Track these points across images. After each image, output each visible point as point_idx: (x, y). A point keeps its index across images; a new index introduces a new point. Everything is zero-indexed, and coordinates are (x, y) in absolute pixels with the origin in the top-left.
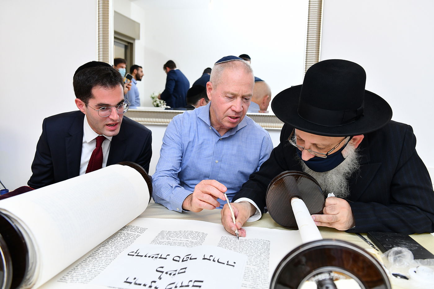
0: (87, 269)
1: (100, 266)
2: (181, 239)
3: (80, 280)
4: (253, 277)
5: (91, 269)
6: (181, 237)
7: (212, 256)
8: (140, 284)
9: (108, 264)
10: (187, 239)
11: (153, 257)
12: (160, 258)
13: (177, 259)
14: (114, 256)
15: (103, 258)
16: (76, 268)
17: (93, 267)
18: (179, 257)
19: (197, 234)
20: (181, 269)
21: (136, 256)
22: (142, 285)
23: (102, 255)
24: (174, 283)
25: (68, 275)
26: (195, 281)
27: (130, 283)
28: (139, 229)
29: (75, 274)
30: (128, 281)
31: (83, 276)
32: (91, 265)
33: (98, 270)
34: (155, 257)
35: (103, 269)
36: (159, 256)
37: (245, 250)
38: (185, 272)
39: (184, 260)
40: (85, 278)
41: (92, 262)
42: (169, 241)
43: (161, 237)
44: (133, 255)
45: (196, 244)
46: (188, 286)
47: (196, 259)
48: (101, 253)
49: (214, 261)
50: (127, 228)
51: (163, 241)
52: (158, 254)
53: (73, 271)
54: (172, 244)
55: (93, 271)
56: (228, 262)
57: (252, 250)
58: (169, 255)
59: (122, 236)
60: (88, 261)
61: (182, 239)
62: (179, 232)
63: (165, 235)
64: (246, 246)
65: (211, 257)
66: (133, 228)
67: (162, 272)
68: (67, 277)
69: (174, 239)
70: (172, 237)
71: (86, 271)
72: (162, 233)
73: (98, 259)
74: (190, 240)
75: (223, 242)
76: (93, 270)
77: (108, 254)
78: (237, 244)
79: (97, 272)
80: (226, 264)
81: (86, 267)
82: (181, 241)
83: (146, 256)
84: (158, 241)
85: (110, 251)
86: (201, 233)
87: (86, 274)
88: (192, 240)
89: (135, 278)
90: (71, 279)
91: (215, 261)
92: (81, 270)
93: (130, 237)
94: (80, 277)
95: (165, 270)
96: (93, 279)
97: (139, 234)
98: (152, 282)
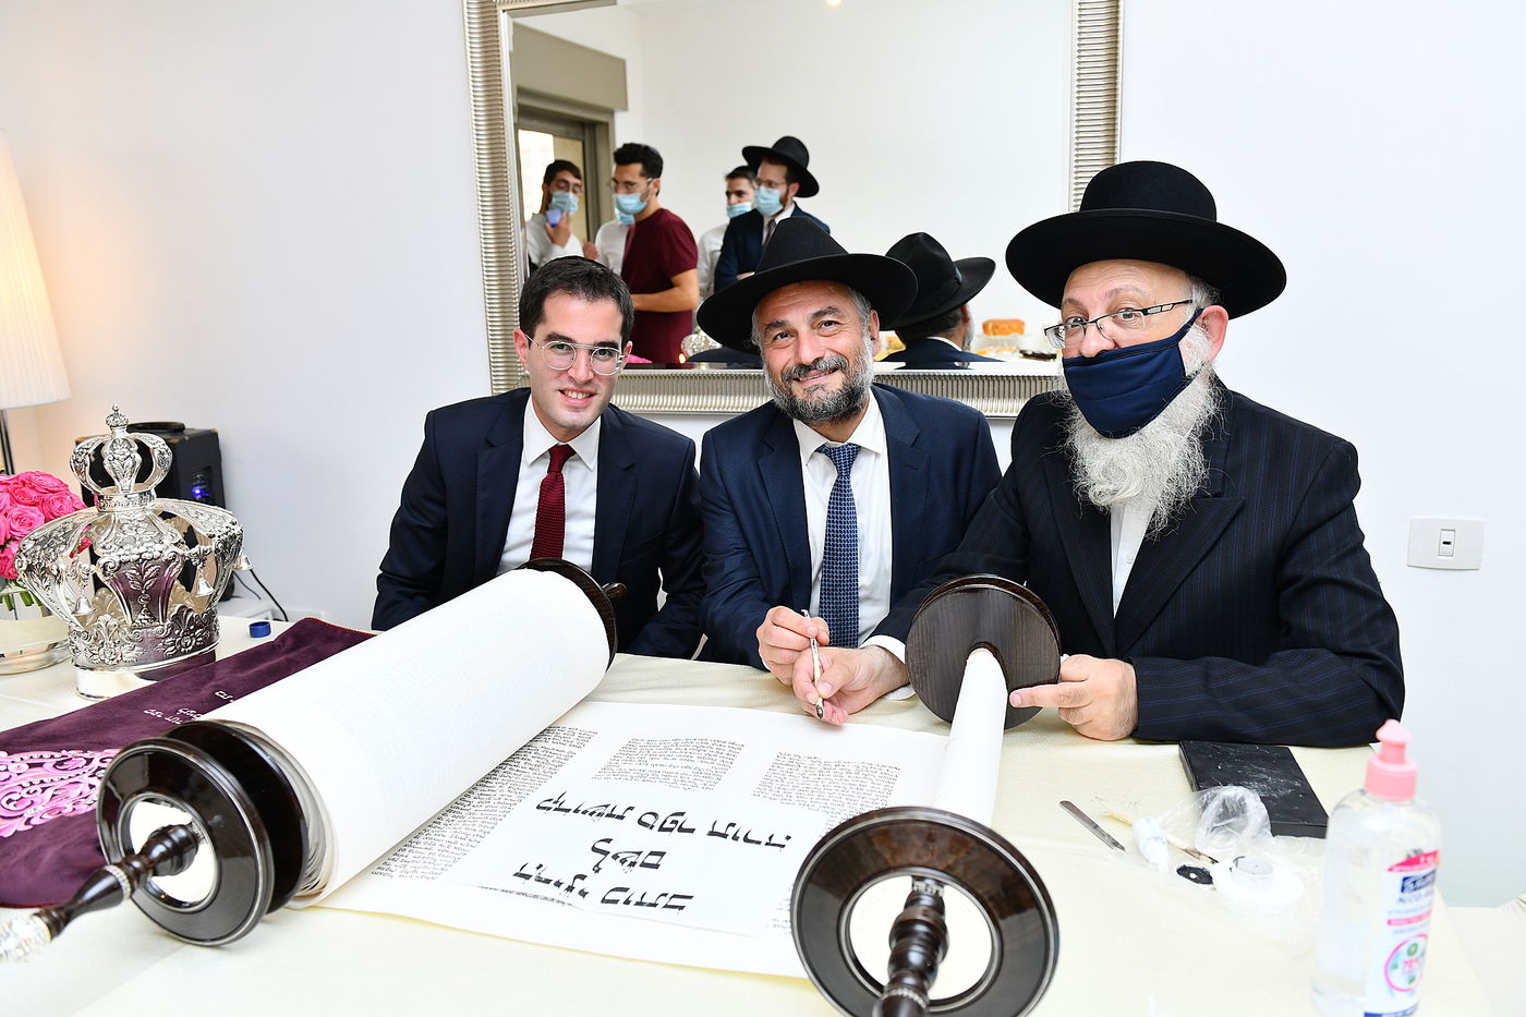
0: (438, 843)
1: (469, 837)
2: (673, 762)
5: (447, 844)
7: (734, 825)
8: (548, 881)
9: (487, 830)
10: (690, 764)
11: (591, 814)
12: (608, 815)
13: (649, 819)
14: (503, 810)
15: (478, 814)
18: (655, 815)
19: (715, 747)
20: (651, 854)
21: (556, 809)
22: (552, 883)
23: (476, 809)
24: (626, 890)
25: (398, 858)
27: (527, 877)
28: (576, 737)
29: (410, 856)
30: (523, 871)
31: (429, 860)
32: (448, 834)
33: (463, 847)
34: (597, 812)
35: (474, 843)
36: (608, 811)
37: (826, 796)
39: (664, 826)
40: (431, 867)
41: (451, 825)
42: (642, 767)
43: (625, 757)
44: (550, 809)
47: (693, 830)
48: (475, 802)
49: (734, 838)
50: (548, 733)
51: (627, 767)
52: (606, 806)
53: (408, 849)
54: (648, 778)
55: (451, 849)
56: (771, 837)
58: (631, 808)
59: (531, 757)
60: (444, 821)
61: (678, 762)
62: (672, 743)
63: (637, 751)
65: (730, 828)
66: (562, 734)
67: (606, 853)
68: (393, 863)
69: (655, 762)
70: (653, 756)
72: (631, 744)
73: (466, 818)
74: (696, 763)
75: (778, 771)
76: (453, 846)
77: (492, 804)
78: (812, 778)
79: (460, 852)
80: (763, 844)
81: (436, 837)
82: (672, 769)
83: (576, 811)
84: (615, 768)
85: (497, 795)
86: (727, 744)
87: (436, 857)
88: (702, 766)
89: (541, 866)
90: (400, 868)
92: (427, 846)
93: (550, 760)
94: (420, 864)
95: (612, 848)
96: (449, 869)
97: (573, 749)
98: (575, 878)
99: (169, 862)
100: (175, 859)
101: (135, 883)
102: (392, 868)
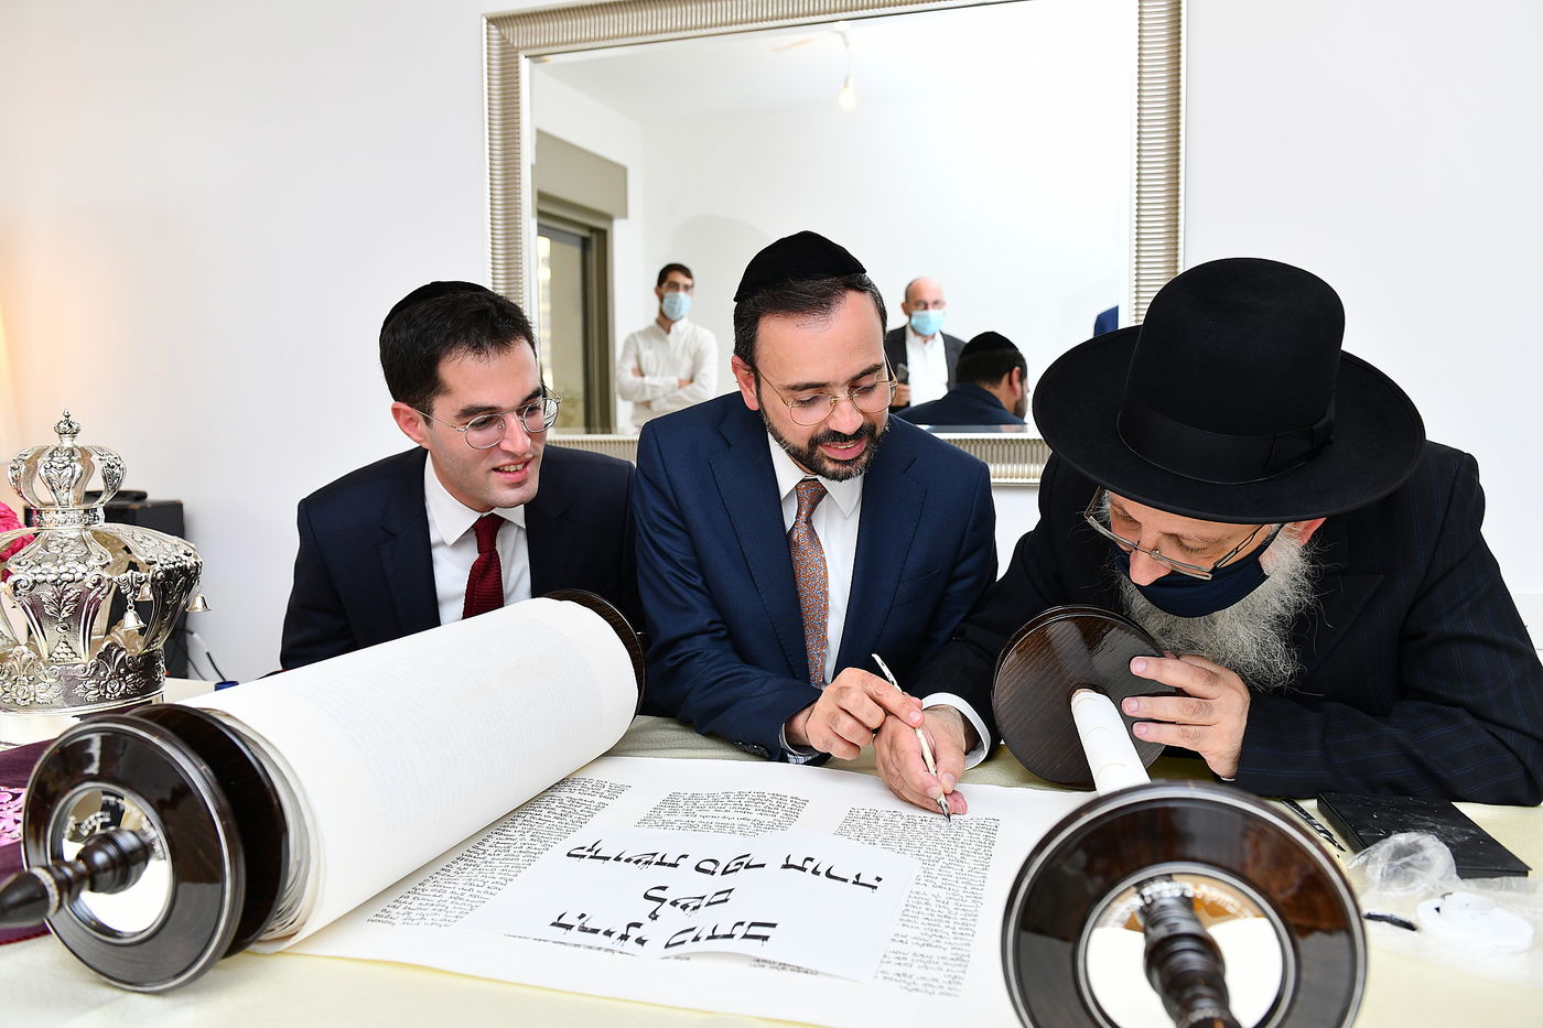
0: (449, 890)
1: (487, 885)
2: (727, 814)
3: (429, 921)
4: (930, 917)
5: (460, 891)
6: (727, 808)
7: (811, 860)
8: (595, 931)
9: (509, 878)
10: (746, 815)
11: (637, 862)
12: (657, 863)
13: (709, 866)
14: (527, 858)
15: (497, 863)
16: (421, 887)
17: (467, 887)
18: (715, 862)
19: (775, 800)
20: (717, 894)
21: (591, 857)
22: (601, 933)
23: (493, 856)
24: (693, 929)
25: (398, 904)
26: (753, 924)
27: (569, 927)
28: (607, 788)
29: (416, 904)
30: (561, 921)
31: (439, 908)
32: (461, 882)
33: (482, 895)
34: (644, 861)
35: (494, 891)
36: (657, 858)
38: (726, 900)
39: (728, 870)
40: (443, 914)
41: (465, 874)
42: (692, 819)
43: (667, 809)
44: (584, 856)
45: (771, 827)
46: (731, 936)
47: (763, 866)
48: (492, 850)
49: (815, 872)
50: (569, 784)
51: (673, 819)
52: (654, 854)
53: (412, 896)
54: (699, 828)
55: (466, 897)
56: (858, 876)
57: (939, 847)
58: (685, 856)
59: (553, 806)
60: (451, 874)
61: (732, 814)
62: (723, 795)
63: (682, 804)
64: (922, 836)
65: (808, 862)
66: (589, 785)
67: (662, 901)
68: (395, 910)
69: (704, 814)
70: (702, 808)
71: (446, 896)
72: (672, 801)
73: (482, 866)
74: (755, 815)
75: (854, 823)
76: (468, 893)
77: (511, 852)
78: (895, 829)
79: (477, 900)
80: (850, 882)
81: (446, 885)
82: (726, 821)
83: (618, 859)
84: (657, 820)
85: (518, 845)
86: (789, 799)
87: (447, 904)
88: (761, 818)
89: (583, 916)
90: (406, 916)
91: (818, 874)
92: (434, 893)
93: (578, 810)
94: (430, 911)
95: (669, 895)
96: (466, 916)
97: (603, 800)
98: (628, 927)
99: (109, 874)
100: (118, 873)
101: (66, 895)
102: (394, 915)
